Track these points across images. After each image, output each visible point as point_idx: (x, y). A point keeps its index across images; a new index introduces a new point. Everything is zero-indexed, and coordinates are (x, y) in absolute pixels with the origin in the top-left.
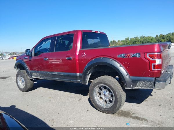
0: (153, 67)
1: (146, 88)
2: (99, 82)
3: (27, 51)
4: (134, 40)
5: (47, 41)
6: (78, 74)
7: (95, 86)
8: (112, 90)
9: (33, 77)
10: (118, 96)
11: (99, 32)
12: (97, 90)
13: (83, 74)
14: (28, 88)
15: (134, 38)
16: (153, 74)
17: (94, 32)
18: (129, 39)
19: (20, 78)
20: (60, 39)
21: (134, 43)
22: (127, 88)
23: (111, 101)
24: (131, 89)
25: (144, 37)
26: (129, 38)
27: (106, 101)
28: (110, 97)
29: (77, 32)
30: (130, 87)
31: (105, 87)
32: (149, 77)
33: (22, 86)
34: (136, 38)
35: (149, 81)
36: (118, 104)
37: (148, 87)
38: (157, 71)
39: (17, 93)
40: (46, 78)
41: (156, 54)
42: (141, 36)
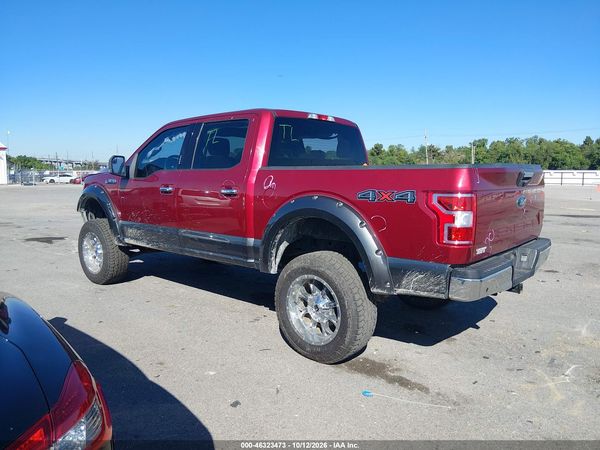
0: (446, 232)
1: (425, 294)
2: (303, 268)
3: (114, 160)
4: (504, 150)
5: (175, 135)
6: (251, 241)
7: (291, 278)
8: (337, 292)
9: (127, 240)
10: (349, 312)
11: (330, 119)
12: (297, 290)
13: (263, 243)
14: (110, 273)
15: (503, 144)
16: (445, 255)
17: (315, 117)
18: (488, 147)
19: (91, 242)
20: (210, 132)
21: (503, 160)
22: (374, 290)
23: (333, 327)
24: (385, 292)
25: (541, 141)
26: (486, 140)
27: (319, 325)
28: (331, 313)
29: (258, 114)
30: (384, 288)
31: (319, 283)
32: (436, 261)
33: (95, 265)
34: (511, 142)
35: (435, 273)
36: (349, 334)
37: (431, 290)
38: (459, 245)
39: (77, 286)
40: (163, 246)
41: (459, 195)
42: (530, 136)
